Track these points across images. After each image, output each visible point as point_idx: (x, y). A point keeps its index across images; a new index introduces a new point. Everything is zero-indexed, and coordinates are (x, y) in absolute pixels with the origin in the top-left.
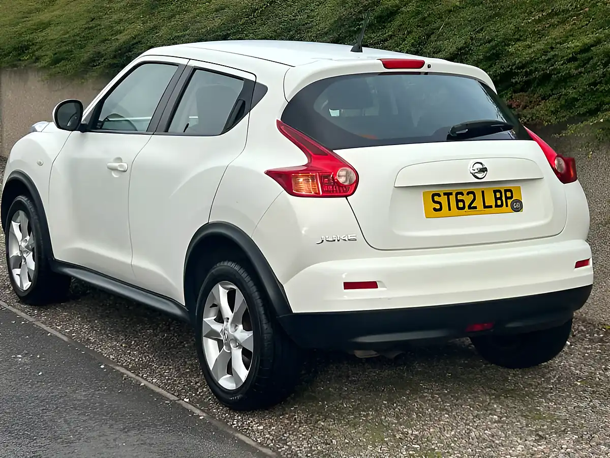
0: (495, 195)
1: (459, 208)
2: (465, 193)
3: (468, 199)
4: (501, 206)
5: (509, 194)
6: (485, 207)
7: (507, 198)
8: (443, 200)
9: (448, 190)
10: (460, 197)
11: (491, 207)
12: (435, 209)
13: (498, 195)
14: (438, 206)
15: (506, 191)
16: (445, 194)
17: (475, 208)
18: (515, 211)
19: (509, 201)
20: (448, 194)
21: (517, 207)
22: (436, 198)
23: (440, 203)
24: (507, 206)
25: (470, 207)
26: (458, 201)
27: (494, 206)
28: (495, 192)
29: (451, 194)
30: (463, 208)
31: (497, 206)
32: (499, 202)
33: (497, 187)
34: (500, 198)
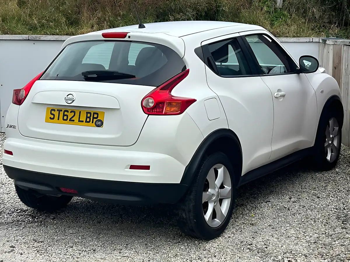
0: (87, 115)
1: (64, 119)
2: (70, 111)
3: (70, 115)
4: (89, 122)
5: (96, 116)
6: (79, 121)
7: (94, 118)
8: (56, 113)
9: (60, 108)
10: (66, 113)
11: (83, 121)
12: (51, 118)
13: (89, 115)
14: (52, 117)
15: (94, 113)
16: (58, 110)
17: (74, 121)
18: (97, 127)
19: (95, 120)
20: (59, 111)
21: (100, 124)
22: (53, 112)
23: (54, 115)
24: (93, 122)
25: (70, 120)
26: (64, 115)
27: (84, 121)
28: (87, 113)
29: (61, 111)
30: (66, 120)
31: (86, 122)
32: (88, 120)
33: (89, 110)
34: (90, 118)
